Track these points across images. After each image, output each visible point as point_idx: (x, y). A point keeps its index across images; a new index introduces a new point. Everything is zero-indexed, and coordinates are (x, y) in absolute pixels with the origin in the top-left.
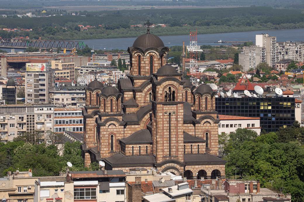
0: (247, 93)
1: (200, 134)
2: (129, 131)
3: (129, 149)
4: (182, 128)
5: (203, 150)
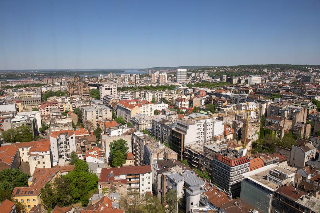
0: (95, 83)
1: (86, 89)
2: (74, 89)
3: (74, 92)
4: (82, 89)
5: (86, 92)
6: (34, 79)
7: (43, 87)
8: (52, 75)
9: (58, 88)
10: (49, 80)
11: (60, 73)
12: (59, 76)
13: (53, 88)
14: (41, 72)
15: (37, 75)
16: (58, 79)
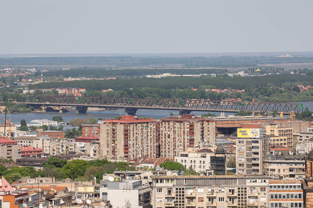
6: (23, 123)
7: (114, 186)
8: (141, 96)
9: (226, 190)
10: (136, 131)
11: (195, 83)
12: (188, 106)
13: (189, 192)
14: (67, 74)
15: (39, 96)
16: (197, 127)
